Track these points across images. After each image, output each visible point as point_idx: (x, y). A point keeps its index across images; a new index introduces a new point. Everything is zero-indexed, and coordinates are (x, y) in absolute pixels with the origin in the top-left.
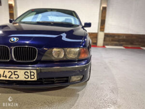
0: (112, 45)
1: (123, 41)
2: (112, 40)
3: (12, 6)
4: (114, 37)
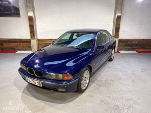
0: (125, 49)
2: (125, 46)
3: (32, 18)
4: (127, 42)
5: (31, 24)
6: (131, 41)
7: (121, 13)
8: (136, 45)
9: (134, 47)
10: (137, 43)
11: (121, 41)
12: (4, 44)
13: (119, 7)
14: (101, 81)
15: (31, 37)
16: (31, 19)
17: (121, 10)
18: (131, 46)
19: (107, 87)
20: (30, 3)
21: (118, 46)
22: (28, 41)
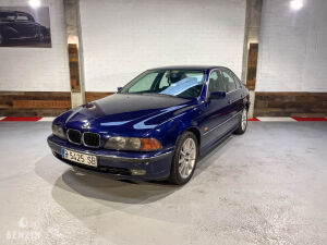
0: (269, 115)
1: (291, 107)
2: (270, 106)
3: (76, 49)
4: (273, 99)
5: (73, 60)
6: (281, 96)
7: (259, 39)
8: (293, 105)
9: (288, 110)
10: (294, 100)
11: (259, 96)
12: (15, 102)
13: (254, 26)
14: (220, 167)
15: (73, 87)
16: (73, 51)
17: (258, 33)
18: (283, 106)
19: (235, 177)
20: (72, 18)
21: (255, 107)
22: (65, 97)
